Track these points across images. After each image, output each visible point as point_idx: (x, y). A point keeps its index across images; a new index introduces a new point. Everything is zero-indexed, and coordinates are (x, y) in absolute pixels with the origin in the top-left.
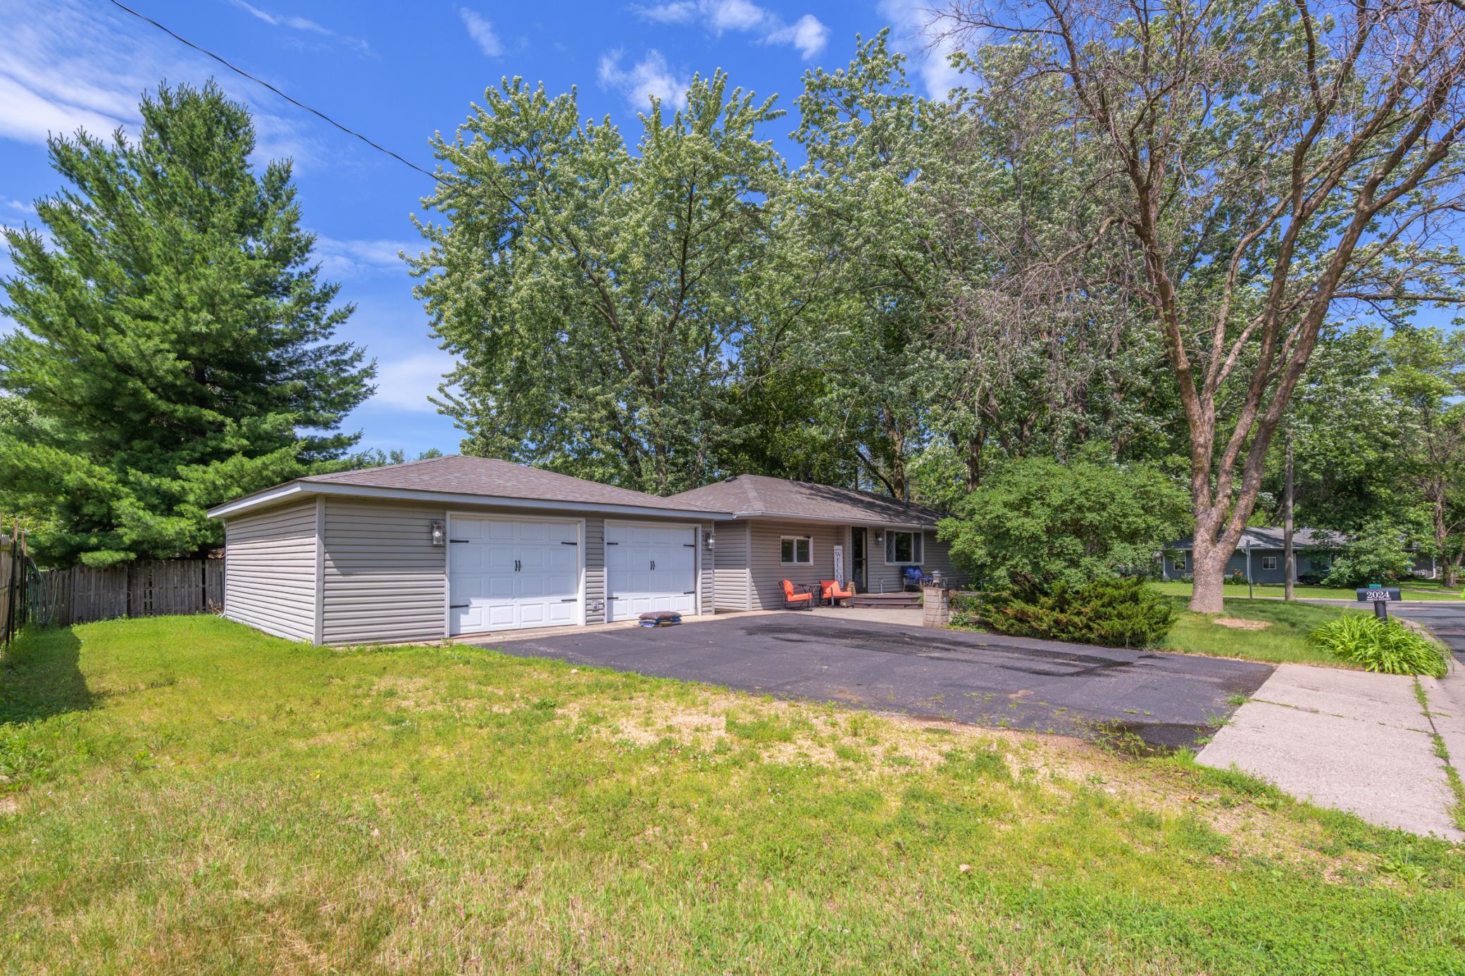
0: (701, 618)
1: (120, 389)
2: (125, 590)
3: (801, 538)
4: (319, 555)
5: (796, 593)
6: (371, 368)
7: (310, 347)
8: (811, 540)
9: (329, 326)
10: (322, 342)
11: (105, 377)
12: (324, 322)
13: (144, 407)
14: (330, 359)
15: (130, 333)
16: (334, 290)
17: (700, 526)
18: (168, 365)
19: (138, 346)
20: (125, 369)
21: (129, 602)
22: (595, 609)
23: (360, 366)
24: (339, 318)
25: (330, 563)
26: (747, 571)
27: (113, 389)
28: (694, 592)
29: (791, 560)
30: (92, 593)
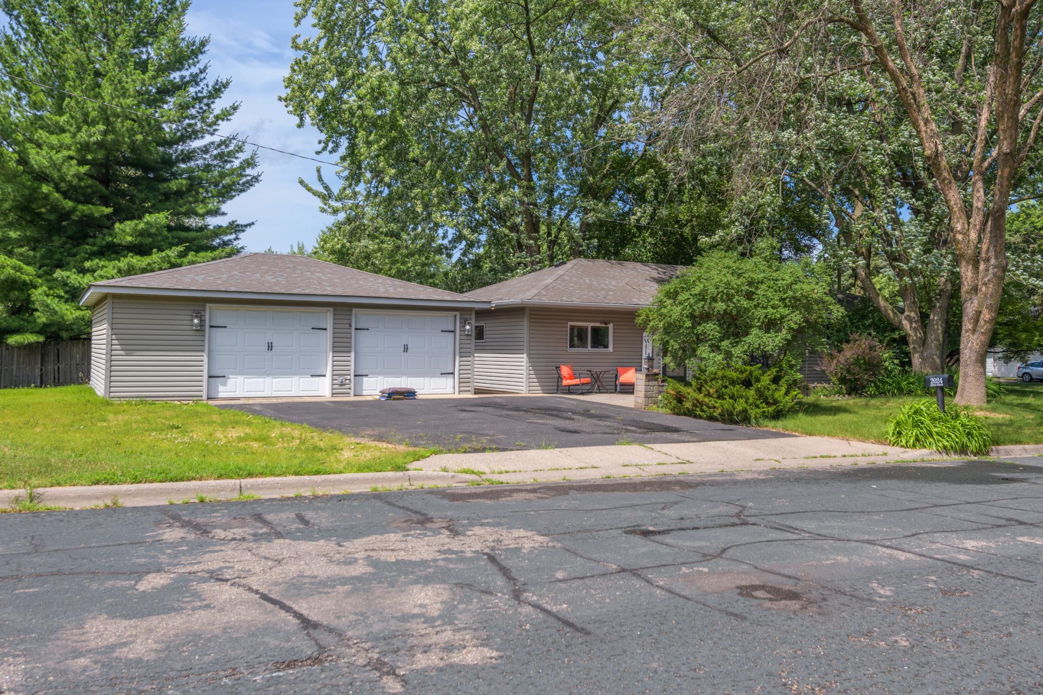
0: (457, 396)
1: (36, 195)
2: (39, 366)
3: (598, 325)
4: (108, 336)
5: (570, 378)
6: (252, 158)
7: (196, 144)
8: (611, 326)
9: (215, 123)
10: (208, 139)
11: (24, 186)
12: (211, 118)
13: (55, 208)
14: (215, 152)
15: (45, 148)
16: (226, 85)
17: (458, 313)
18: (73, 171)
19: (51, 158)
20: (42, 177)
21: (42, 375)
22: (340, 384)
23: (242, 156)
24: (226, 115)
25: (115, 342)
26: (525, 356)
27: (30, 194)
28: (453, 373)
29: (584, 345)
30: (14, 367)
